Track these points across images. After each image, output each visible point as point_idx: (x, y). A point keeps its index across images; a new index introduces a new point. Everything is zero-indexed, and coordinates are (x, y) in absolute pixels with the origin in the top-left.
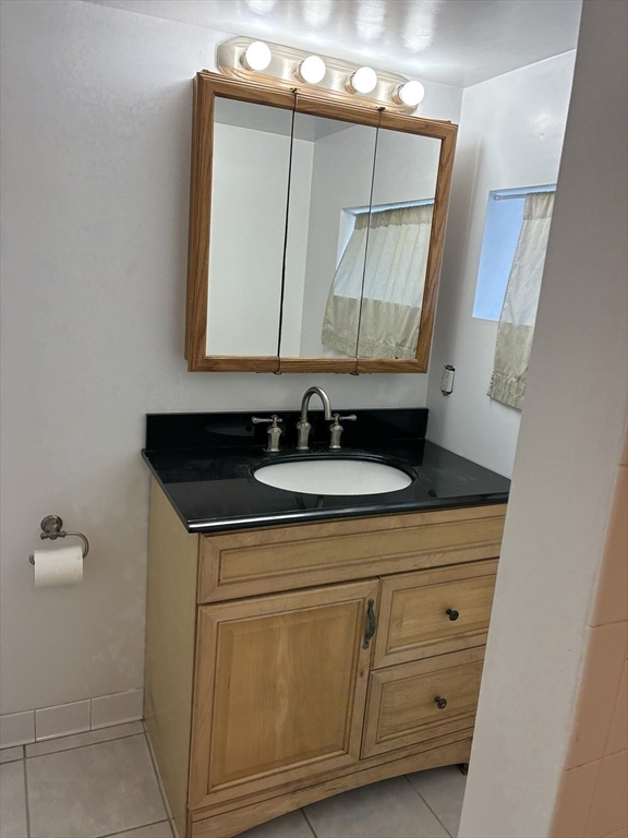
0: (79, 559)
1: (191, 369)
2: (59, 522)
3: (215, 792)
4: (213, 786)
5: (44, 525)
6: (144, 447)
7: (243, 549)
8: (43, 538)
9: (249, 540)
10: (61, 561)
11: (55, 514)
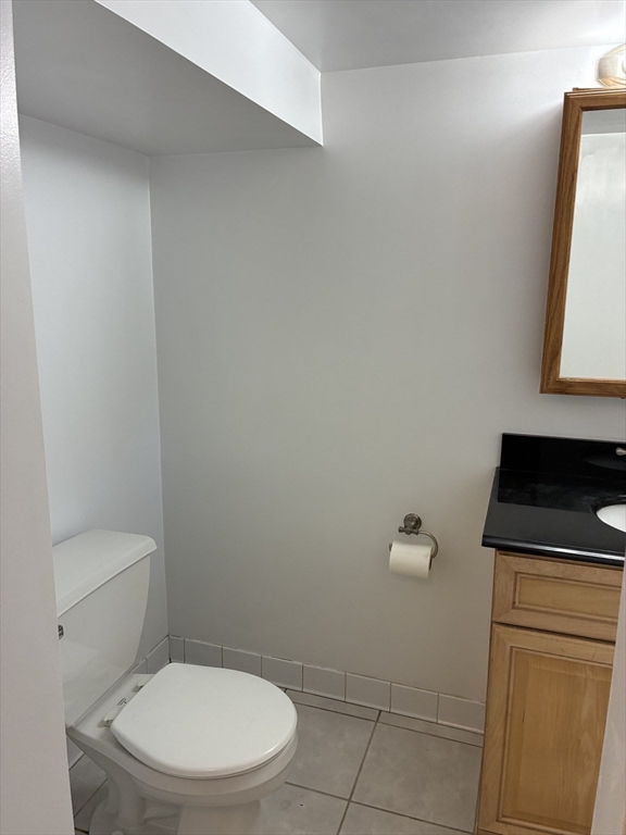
0: (426, 557)
1: (542, 392)
2: (419, 522)
3: (504, 822)
4: (503, 816)
5: (407, 519)
6: (499, 465)
7: (541, 577)
8: (400, 531)
9: (548, 569)
10: (411, 555)
11: (418, 514)
